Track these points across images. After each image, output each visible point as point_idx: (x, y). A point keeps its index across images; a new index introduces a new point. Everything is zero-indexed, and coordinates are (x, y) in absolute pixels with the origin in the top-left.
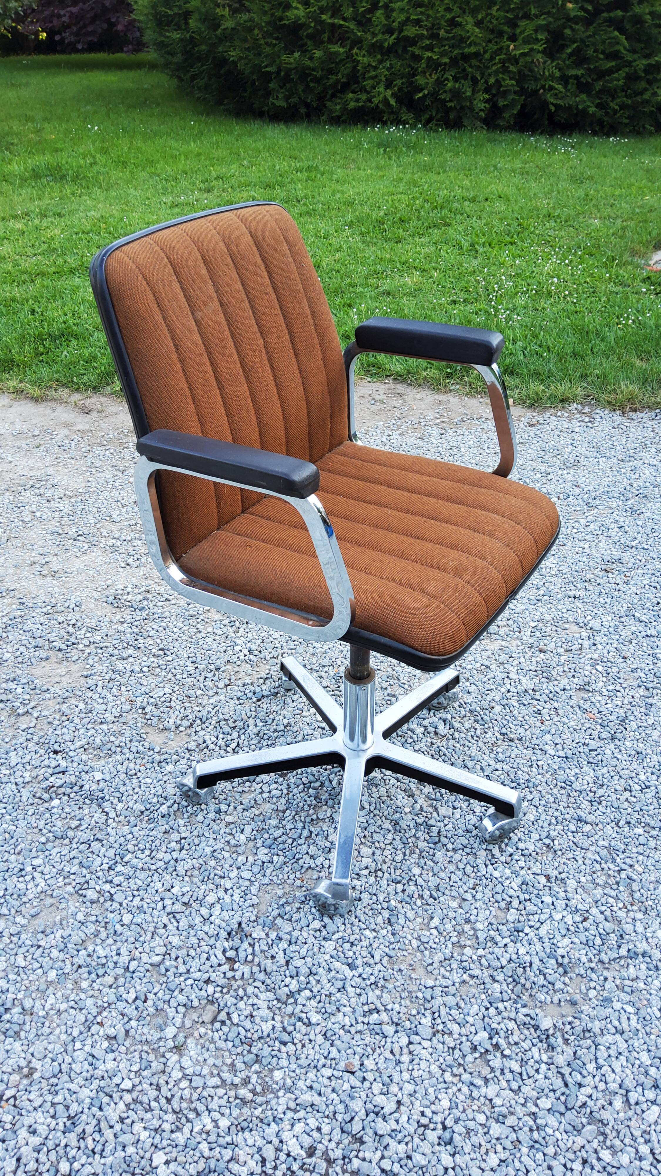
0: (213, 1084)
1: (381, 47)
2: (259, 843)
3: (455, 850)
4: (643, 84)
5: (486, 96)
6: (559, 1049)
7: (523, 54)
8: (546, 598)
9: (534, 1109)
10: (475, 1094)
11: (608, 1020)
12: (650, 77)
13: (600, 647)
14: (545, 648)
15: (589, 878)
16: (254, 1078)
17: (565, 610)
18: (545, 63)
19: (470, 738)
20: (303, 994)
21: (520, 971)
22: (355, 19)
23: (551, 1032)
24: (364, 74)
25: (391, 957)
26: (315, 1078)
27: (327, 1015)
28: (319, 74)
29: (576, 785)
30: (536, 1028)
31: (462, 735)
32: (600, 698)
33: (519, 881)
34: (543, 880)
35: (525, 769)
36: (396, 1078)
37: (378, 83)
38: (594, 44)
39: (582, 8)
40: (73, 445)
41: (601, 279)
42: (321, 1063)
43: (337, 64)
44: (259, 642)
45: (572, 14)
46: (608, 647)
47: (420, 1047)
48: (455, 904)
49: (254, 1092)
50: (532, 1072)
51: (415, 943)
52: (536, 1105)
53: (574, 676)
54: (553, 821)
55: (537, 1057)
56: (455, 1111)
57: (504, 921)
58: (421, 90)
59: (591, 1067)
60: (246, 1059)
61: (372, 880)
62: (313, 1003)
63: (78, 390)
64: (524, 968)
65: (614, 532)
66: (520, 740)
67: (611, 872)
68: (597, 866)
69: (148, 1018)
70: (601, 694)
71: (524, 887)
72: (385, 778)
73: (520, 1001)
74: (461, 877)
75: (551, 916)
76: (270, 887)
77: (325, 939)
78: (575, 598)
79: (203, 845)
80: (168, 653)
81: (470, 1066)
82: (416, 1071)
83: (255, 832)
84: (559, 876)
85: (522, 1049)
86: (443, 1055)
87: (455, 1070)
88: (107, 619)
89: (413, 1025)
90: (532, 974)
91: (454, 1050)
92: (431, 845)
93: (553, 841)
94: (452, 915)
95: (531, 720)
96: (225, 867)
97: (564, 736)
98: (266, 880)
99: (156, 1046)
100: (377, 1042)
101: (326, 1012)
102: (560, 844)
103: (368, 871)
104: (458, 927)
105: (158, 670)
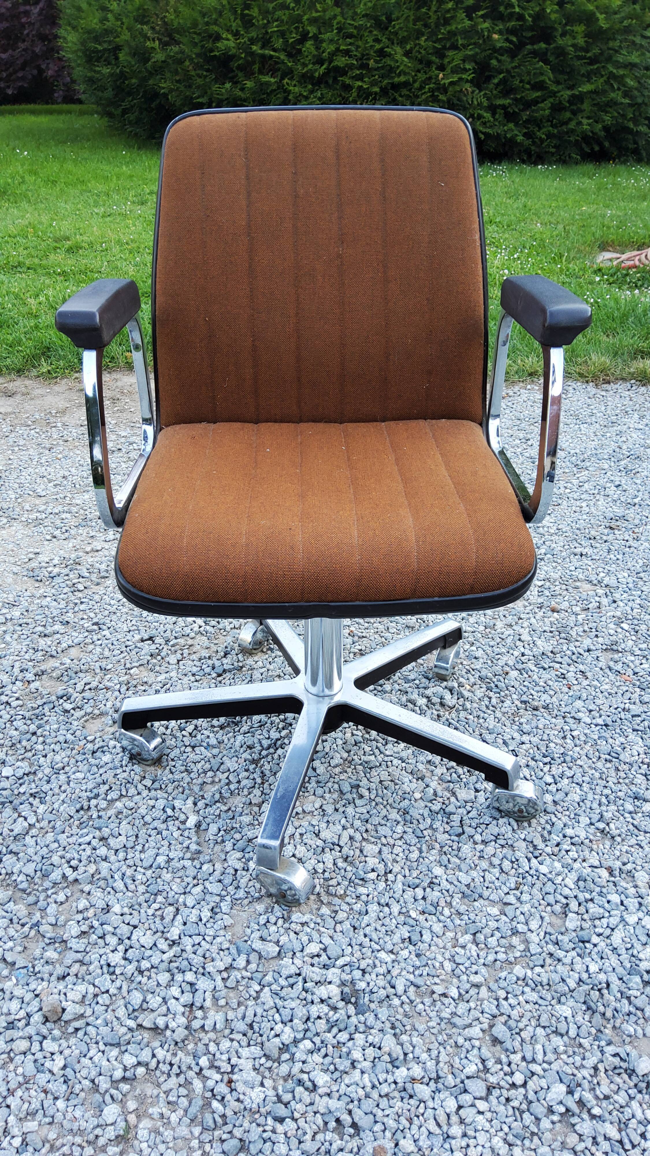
1: (312, 77)
2: (229, 846)
3: (484, 842)
4: (568, 115)
7: (452, 83)
8: (549, 556)
12: (575, 108)
13: (621, 604)
14: (558, 607)
17: (573, 568)
18: (473, 92)
19: (484, 709)
20: (301, 1046)
21: (595, 994)
22: (285, 50)
25: (418, 987)
27: (337, 1073)
29: (625, 756)
30: (631, 1072)
31: (475, 705)
32: (633, 658)
33: (574, 876)
34: (605, 874)
35: (558, 741)
38: (519, 75)
39: (507, 40)
41: (551, 271)
42: (335, 1147)
43: (268, 94)
45: (499, 45)
46: (630, 604)
47: (474, 1111)
48: (495, 911)
53: (597, 636)
54: (604, 800)
55: (639, 1114)
57: (563, 930)
60: (226, 1146)
61: (382, 885)
62: (317, 1058)
64: (599, 990)
65: (611, 490)
66: (546, 707)
69: (83, 1094)
70: (633, 654)
71: (581, 883)
72: (386, 759)
73: (603, 1037)
74: (497, 875)
75: (623, 920)
76: (246, 902)
77: (325, 967)
78: (581, 555)
79: (151, 852)
80: (104, 627)
81: (548, 1135)
82: (472, 1148)
83: (222, 833)
84: (623, 868)
85: (617, 1105)
86: (507, 1120)
87: (527, 1142)
88: (28, 593)
89: (458, 1080)
90: (612, 998)
91: (522, 1112)
92: (453, 838)
93: (608, 824)
94: (493, 924)
95: (556, 685)
96: (186, 879)
97: (598, 702)
98: (241, 894)
99: (91, 1137)
100: (413, 1109)
101: (336, 1069)
102: (617, 828)
103: (375, 874)
104: (503, 941)
105: (92, 646)
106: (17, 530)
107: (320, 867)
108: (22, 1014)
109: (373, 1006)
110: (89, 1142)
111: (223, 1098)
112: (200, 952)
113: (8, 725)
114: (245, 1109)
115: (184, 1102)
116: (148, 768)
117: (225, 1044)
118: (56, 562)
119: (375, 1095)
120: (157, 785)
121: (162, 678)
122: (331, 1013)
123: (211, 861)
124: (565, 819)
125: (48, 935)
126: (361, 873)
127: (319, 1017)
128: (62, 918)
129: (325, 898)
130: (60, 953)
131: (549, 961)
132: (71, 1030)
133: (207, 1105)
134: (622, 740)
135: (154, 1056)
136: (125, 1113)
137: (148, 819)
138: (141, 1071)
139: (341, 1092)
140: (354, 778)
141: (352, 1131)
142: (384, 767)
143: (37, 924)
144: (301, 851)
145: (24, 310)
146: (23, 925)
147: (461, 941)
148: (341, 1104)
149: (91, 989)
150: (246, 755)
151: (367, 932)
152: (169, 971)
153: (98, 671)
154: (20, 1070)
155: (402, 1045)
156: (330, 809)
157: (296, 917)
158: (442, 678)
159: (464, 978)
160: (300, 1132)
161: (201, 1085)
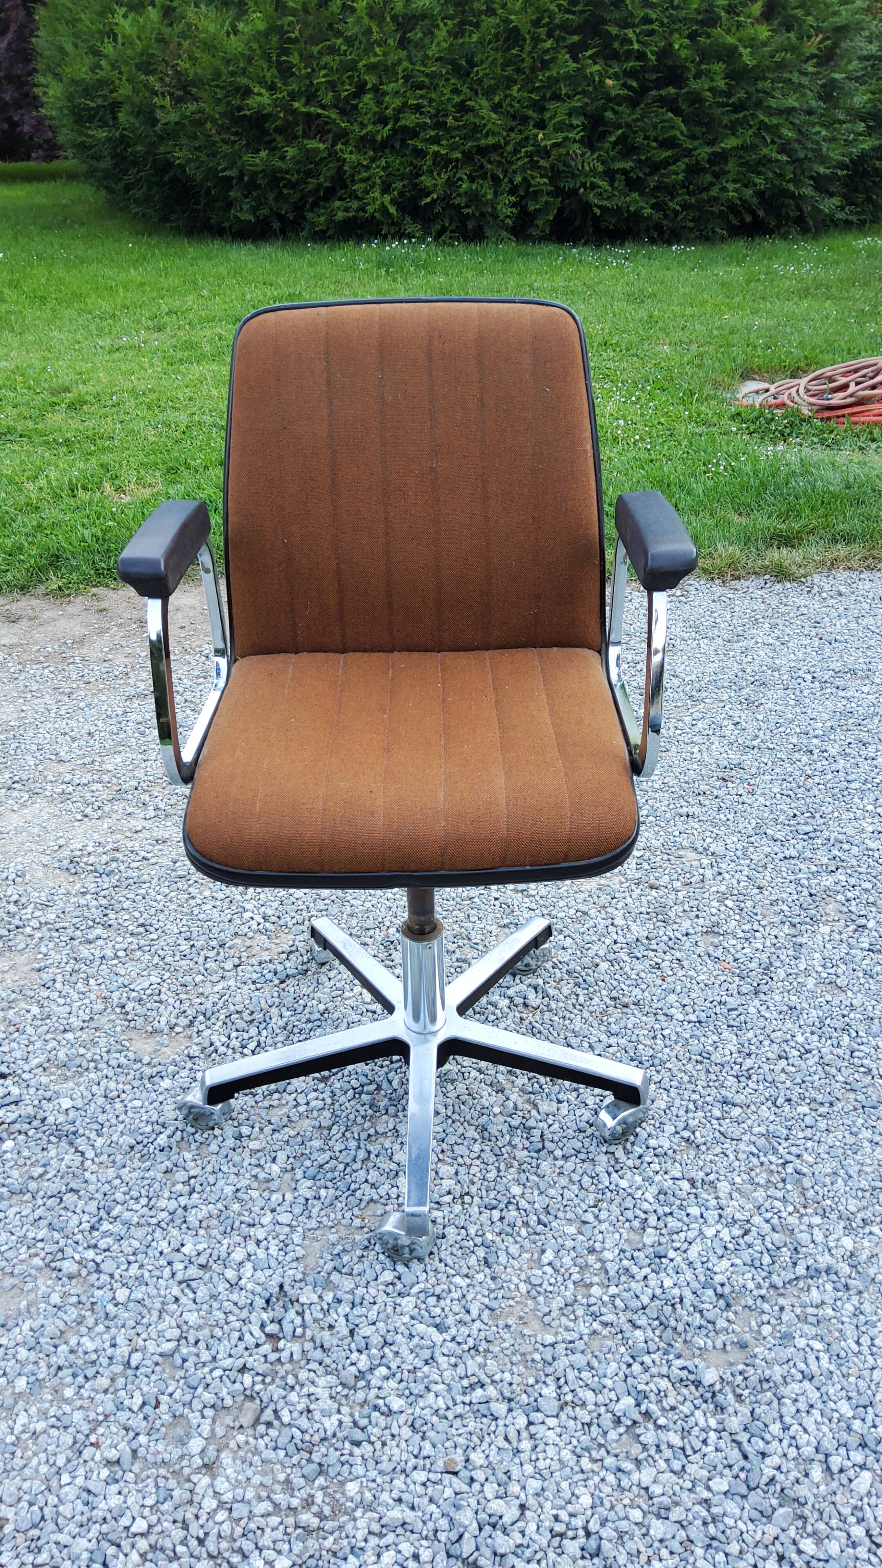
0: (263, 1511)
1: (373, 141)
2: (299, 1174)
3: (565, 1157)
4: (708, 178)
5: (513, 199)
6: (731, 1410)
7: (556, 145)
8: (651, 818)
9: (706, 1494)
10: (625, 1483)
11: (791, 1363)
12: (717, 169)
13: (727, 876)
14: (657, 883)
15: (746, 1177)
16: (319, 1497)
17: (676, 833)
18: (583, 154)
19: (571, 1008)
20: (377, 1373)
21: (668, 1309)
22: (336, 106)
23: (717, 1387)
24: (353, 176)
25: (493, 1310)
26: (403, 1487)
27: (412, 1397)
28: (295, 178)
29: (716, 1057)
30: (698, 1384)
31: (561, 1004)
32: (734, 942)
33: (654, 1190)
34: (686, 1185)
35: (648, 1042)
36: (516, 1474)
37: (372, 187)
38: (643, 129)
39: (625, 85)
41: (678, 418)
42: (410, 1465)
43: (317, 164)
44: (276, 904)
45: (614, 93)
46: (737, 876)
47: (544, 1427)
48: (572, 1230)
49: (320, 1516)
50: (698, 1445)
51: (523, 1288)
52: (709, 1489)
53: (697, 916)
54: (691, 1106)
55: (702, 1422)
56: (599, 1509)
57: (640, 1246)
58: (428, 194)
59: (775, 1428)
60: (306, 1471)
61: (458, 1208)
62: (392, 1383)
64: (673, 1305)
65: (729, 729)
66: (637, 1004)
67: (773, 1167)
68: (755, 1160)
69: (163, 1429)
70: (735, 937)
71: (662, 1197)
72: (463, 1070)
73: (672, 1350)
74: (576, 1192)
75: (701, 1233)
76: (318, 1231)
77: (400, 1295)
78: (688, 816)
80: (152, 929)
81: (614, 1446)
82: (541, 1460)
83: (291, 1160)
84: (706, 1178)
85: (682, 1415)
86: (576, 1435)
87: (594, 1454)
88: (63, 891)
89: (530, 1398)
90: (685, 1312)
91: (590, 1426)
92: (532, 1154)
93: (693, 1133)
94: (570, 1243)
95: (649, 978)
97: (693, 995)
98: (313, 1223)
99: (175, 1469)
100: (485, 1427)
101: (411, 1394)
102: (704, 1137)
103: (451, 1197)
105: (139, 953)
106: (41, 808)
110: (173, 1474)
117: (302, 1375)
118: (91, 849)
119: (449, 1415)
123: (280, 1190)
124: (649, 1129)
126: (436, 1195)
134: (715, 1038)
139: (416, 1415)
147: (537, 1261)
151: (442, 1257)
159: (539, 1298)
160: (376, 1454)
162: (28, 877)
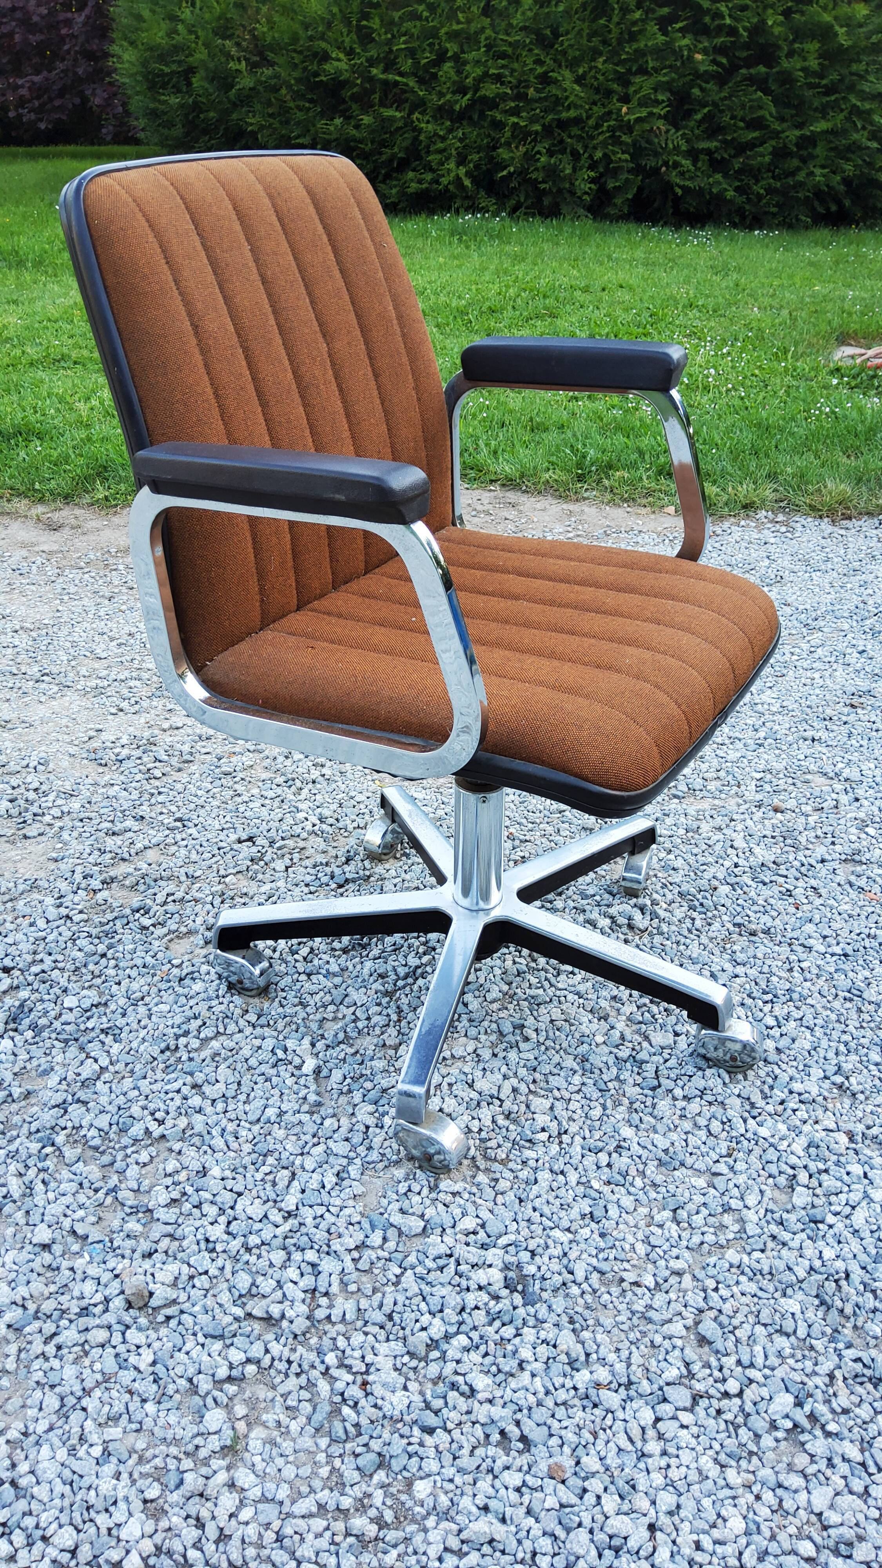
0: (304, 1511)
1: (451, 111)
2: (357, 1096)
3: (687, 1098)
4: (796, 162)
5: (592, 174)
7: (639, 120)
8: (770, 741)
10: (788, 1505)
12: (804, 153)
13: (866, 803)
14: (783, 806)
16: (378, 1497)
17: (801, 757)
18: (667, 131)
19: (686, 933)
20: (454, 1341)
21: (831, 1286)
22: (415, 75)
24: (428, 147)
25: (602, 1273)
27: (501, 1376)
28: (368, 147)
29: (870, 994)
31: (673, 928)
32: (880, 871)
33: (803, 1141)
34: (843, 1139)
35: (783, 975)
36: (641, 1483)
37: (447, 159)
38: (730, 108)
39: (714, 62)
40: (34, 568)
41: (773, 372)
42: (499, 1464)
43: (393, 132)
44: (334, 806)
45: (702, 68)
46: (877, 803)
47: (676, 1424)
49: (382, 1524)
53: (833, 843)
54: (842, 1048)
56: (756, 1538)
57: (789, 1207)
58: (505, 168)
60: (361, 1461)
61: (554, 1148)
62: (475, 1357)
63: (41, 500)
64: (836, 1281)
65: (853, 657)
66: (767, 932)
69: (177, 1397)
70: (880, 866)
71: (812, 1150)
72: (558, 993)
73: (840, 1337)
74: (704, 1139)
75: (866, 1196)
76: (380, 1166)
77: (484, 1246)
78: (813, 740)
79: (258, 1103)
80: (190, 824)
81: (770, 1455)
82: (673, 1468)
83: (348, 1081)
84: (867, 1132)
85: (859, 1421)
86: (718, 1436)
87: (744, 1463)
88: (89, 781)
89: (656, 1387)
90: (853, 1291)
91: (737, 1427)
92: (646, 1091)
93: (847, 1078)
94: (698, 1199)
95: (779, 905)
96: (303, 1137)
97: (835, 925)
98: (374, 1156)
99: (190, 1448)
100: (598, 1420)
101: (499, 1371)
102: (859, 1083)
103: (546, 1135)
104: (711, 1220)
105: (175, 848)
106: (72, 701)
107: (475, 1125)
108: (99, 1297)
109: (545, 1295)
110: (187, 1454)
111: (356, 1404)
112: (324, 1225)
113: (69, 944)
114: (384, 1417)
115: (306, 1408)
116: (251, 1000)
117: (358, 1339)
118: (124, 741)
119: (549, 1402)
120: (263, 1021)
121: (266, 888)
122: (492, 1303)
123: (334, 1115)
124: (792, 1071)
125: (129, 1203)
126: (529, 1133)
127: (477, 1308)
128: (146, 1183)
129: (482, 1164)
130: (144, 1225)
131: (771, 1244)
132: (160, 1318)
133: (336, 1411)
134: (867, 973)
135: (267, 1351)
136: (232, 1419)
137: (253, 1062)
138: (251, 1369)
139: (507, 1398)
140: (518, 1016)
141: (521, 1446)
142: (555, 1003)
143: (115, 1189)
144: (450, 1105)
145: (72, 417)
146: (96, 1191)
147: (658, 1218)
148: (507, 1412)
149: (185, 1269)
150: (377, 986)
151: (537, 1205)
152: (284, 1249)
153: (183, 878)
154: (97, 1366)
155: (583, 1343)
156: (486, 1054)
157: (445, 1184)
158: (632, 893)
159: (662, 1263)
160: (454, 1446)
161: (328, 1387)
162: (51, 766)
